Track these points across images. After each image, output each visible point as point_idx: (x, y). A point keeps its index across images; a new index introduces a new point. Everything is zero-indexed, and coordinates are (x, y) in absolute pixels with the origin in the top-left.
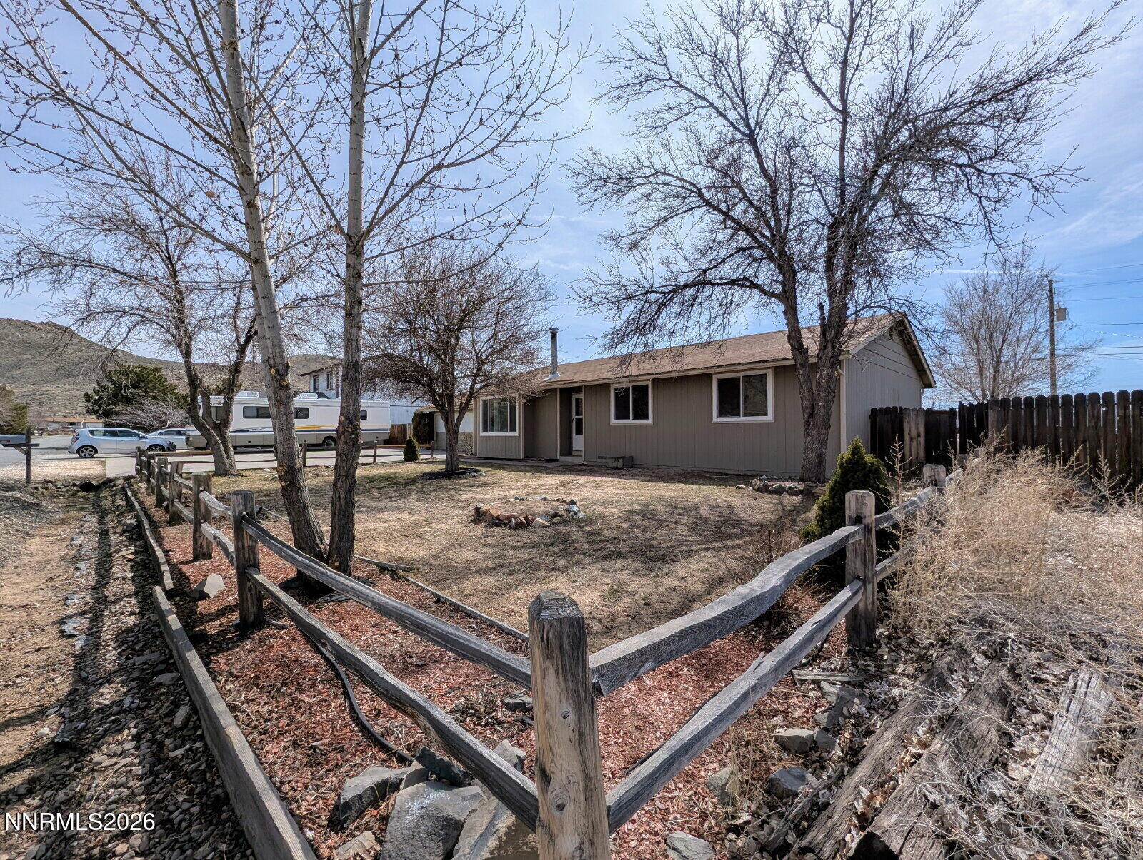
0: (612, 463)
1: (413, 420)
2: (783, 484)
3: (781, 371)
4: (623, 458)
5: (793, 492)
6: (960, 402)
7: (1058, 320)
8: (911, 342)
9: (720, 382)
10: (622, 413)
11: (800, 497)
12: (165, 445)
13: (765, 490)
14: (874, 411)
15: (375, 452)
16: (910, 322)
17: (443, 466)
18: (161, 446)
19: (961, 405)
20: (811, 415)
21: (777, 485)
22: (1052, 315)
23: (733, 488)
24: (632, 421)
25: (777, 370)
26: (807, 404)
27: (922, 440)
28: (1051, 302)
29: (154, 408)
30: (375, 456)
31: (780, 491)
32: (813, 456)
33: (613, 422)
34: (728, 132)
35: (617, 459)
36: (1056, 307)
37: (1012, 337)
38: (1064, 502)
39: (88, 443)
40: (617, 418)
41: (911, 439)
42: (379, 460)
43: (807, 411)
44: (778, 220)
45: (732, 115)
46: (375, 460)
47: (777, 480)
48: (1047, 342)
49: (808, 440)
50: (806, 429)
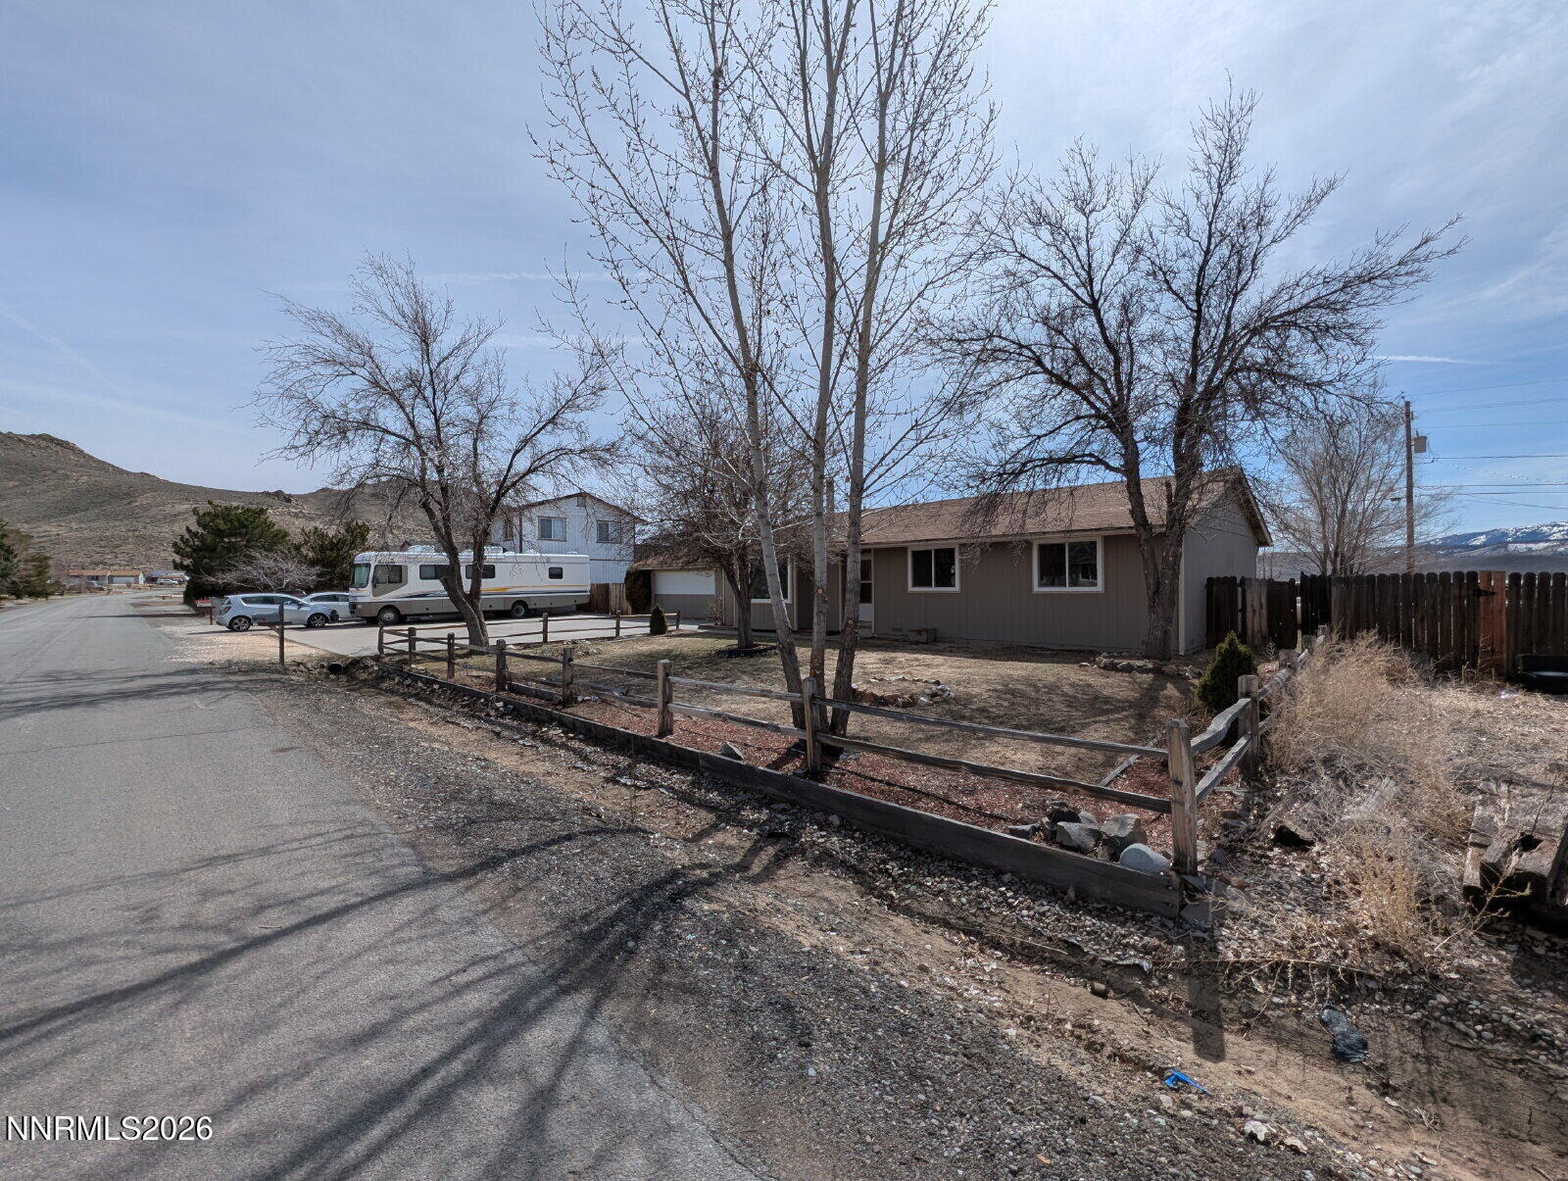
0: (913, 637)
1: (627, 579)
2: (1132, 662)
3: (1115, 540)
4: (926, 631)
5: (1142, 670)
6: (1302, 573)
7: (1416, 451)
8: (1254, 516)
9: (1042, 547)
10: (921, 579)
11: (1151, 675)
12: (328, 614)
13: (1112, 668)
14: (1210, 580)
15: (618, 624)
16: (1255, 498)
17: (736, 642)
18: (323, 615)
19: (1303, 577)
20: (1157, 592)
21: (1125, 663)
22: (1409, 446)
23: (1076, 666)
24: (933, 589)
25: (1107, 540)
26: (1151, 581)
27: (1264, 612)
28: (1408, 428)
29: (266, 561)
30: (618, 628)
31: (1129, 669)
32: (1159, 633)
33: (911, 589)
34: (1068, 300)
35: (919, 632)
36: (1413, 435)
37: (1362, 478)
38: (1395, 678)
39: (241, 613)
40: (916, 583)
41: (1254, 611)
42: (622, 633)
43: (1153, 588)
44: (1120, 390)
45: (1073, 281)
46: (618, 633)
47: (1124, 658)
48: (1403, 482)
49: (1154, 617)
50: (1152, 606)
